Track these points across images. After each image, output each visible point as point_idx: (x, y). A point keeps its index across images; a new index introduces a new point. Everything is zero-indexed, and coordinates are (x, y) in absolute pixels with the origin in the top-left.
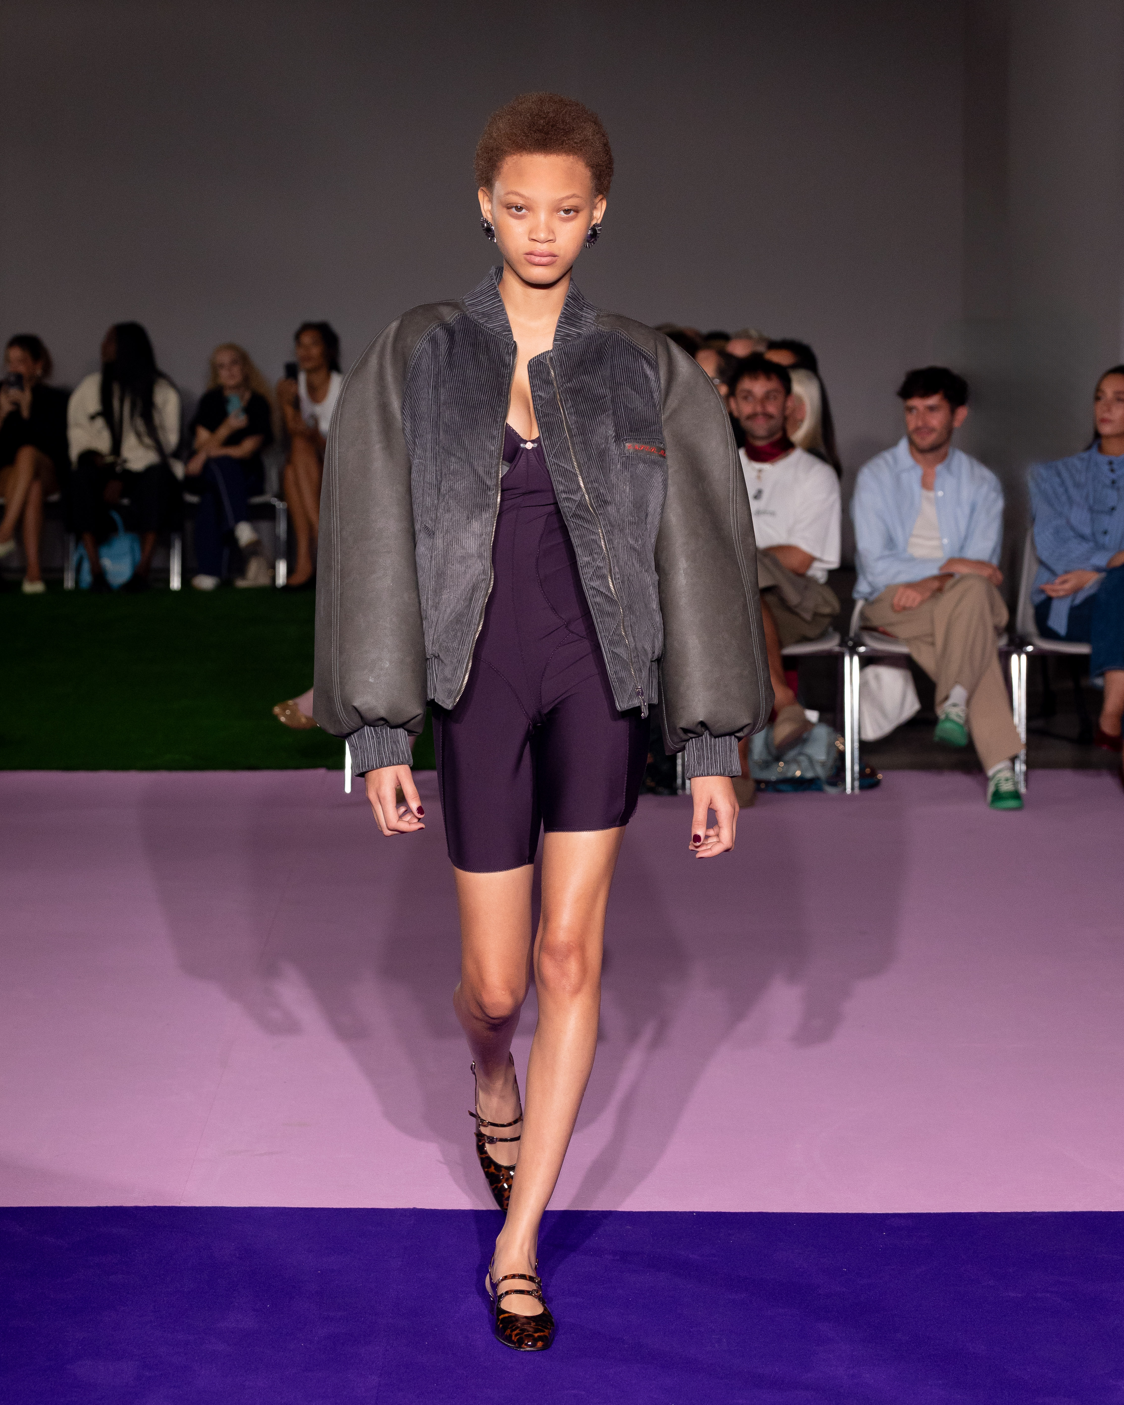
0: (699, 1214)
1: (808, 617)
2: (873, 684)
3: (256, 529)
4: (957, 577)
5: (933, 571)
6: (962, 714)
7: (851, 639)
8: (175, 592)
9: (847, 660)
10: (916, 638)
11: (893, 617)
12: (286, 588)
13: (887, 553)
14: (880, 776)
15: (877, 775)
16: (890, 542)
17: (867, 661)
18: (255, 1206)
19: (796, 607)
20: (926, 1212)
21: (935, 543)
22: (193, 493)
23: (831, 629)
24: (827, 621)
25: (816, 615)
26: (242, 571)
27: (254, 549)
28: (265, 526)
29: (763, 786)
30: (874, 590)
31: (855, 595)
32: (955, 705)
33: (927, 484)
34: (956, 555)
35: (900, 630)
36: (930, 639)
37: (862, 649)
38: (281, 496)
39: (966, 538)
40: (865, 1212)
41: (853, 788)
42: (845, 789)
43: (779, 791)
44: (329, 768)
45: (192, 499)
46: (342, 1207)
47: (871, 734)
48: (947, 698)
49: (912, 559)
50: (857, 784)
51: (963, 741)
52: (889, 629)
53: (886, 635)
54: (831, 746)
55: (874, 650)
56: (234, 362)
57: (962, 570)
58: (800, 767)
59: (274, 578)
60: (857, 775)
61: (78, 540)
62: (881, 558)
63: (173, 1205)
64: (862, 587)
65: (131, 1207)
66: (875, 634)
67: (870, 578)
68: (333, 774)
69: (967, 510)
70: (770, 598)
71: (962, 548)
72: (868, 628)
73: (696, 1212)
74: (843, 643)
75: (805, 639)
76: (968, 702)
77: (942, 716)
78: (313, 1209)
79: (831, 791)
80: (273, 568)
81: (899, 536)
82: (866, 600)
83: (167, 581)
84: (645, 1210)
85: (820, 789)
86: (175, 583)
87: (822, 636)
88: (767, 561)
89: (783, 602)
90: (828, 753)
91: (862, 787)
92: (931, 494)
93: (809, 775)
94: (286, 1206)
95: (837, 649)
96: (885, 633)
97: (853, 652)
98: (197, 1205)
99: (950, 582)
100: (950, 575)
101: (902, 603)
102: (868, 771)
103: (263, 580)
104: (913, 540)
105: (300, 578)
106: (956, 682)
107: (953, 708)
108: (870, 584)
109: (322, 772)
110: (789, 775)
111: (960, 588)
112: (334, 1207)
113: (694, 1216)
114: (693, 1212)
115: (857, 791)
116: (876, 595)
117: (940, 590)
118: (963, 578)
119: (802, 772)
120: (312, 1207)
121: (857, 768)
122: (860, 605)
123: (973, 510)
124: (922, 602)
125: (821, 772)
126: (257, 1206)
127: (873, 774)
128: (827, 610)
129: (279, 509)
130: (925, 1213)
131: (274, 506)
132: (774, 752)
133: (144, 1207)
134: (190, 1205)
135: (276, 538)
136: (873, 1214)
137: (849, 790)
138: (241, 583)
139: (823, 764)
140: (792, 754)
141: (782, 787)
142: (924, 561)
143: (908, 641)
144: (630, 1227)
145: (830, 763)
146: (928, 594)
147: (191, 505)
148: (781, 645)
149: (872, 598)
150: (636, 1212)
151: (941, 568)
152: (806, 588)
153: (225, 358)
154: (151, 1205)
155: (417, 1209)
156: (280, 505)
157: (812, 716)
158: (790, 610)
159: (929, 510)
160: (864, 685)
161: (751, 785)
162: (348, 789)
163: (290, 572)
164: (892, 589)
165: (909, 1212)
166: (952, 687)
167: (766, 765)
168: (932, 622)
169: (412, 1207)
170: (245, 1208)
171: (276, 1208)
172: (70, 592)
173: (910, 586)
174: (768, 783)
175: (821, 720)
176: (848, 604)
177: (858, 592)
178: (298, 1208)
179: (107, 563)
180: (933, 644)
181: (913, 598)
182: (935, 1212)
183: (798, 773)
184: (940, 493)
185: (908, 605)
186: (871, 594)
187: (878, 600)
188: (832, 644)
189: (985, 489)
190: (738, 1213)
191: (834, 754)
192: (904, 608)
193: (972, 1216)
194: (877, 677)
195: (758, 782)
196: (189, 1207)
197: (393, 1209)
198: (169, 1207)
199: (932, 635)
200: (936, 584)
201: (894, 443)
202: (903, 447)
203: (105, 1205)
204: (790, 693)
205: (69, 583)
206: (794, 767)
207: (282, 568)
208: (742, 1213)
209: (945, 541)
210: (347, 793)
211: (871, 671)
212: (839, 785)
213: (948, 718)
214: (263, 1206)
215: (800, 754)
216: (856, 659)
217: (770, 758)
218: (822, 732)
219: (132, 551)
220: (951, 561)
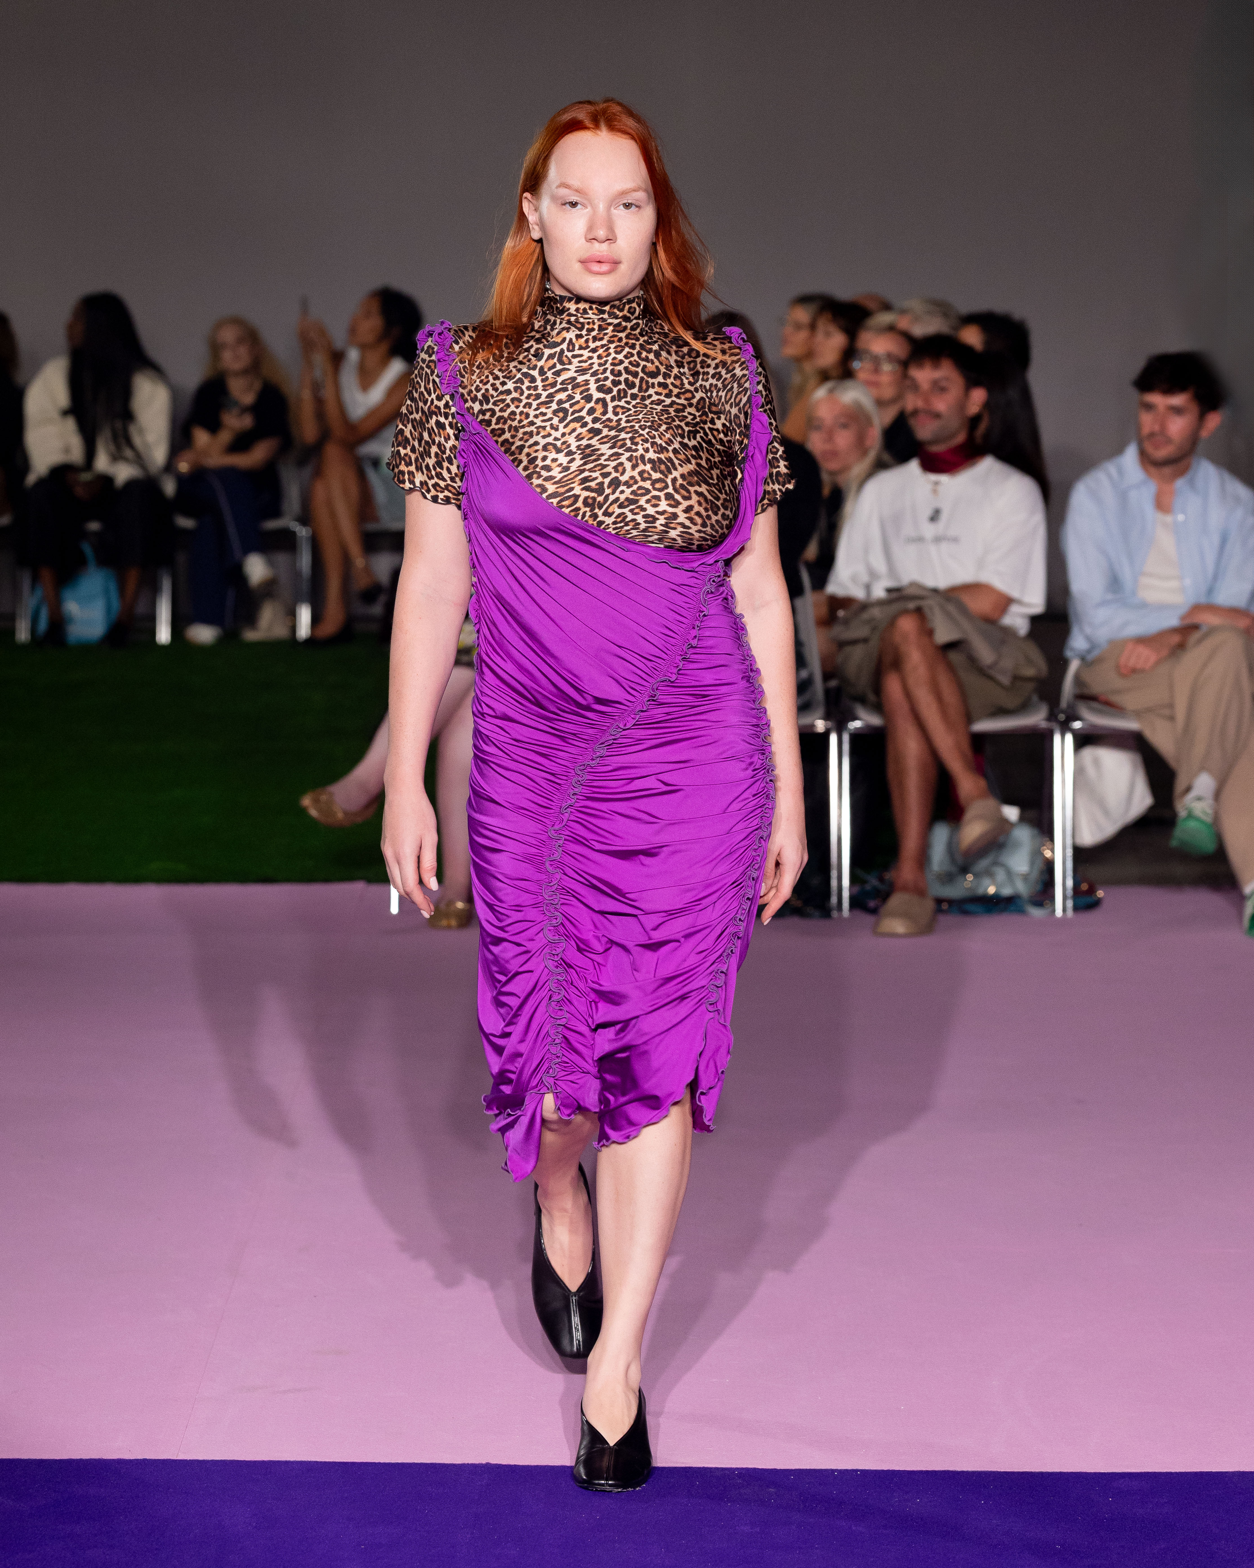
0: (865, 1473)
1: (1005, 680)
2: (1091, 771)
3: (270, 563)
4: (1204, 629)
5: (1173, 621)
6: (1210, 811)
7: (1062, 712)
8: (163, 647)
9: (1057, 738)
10: (1149, 710)
11: (1119, 683)
12: (310, 642)
13: (1110, 596)
14: (1100, 893)
15: (1096, 892)
16: (1115, 583)
17: (1083, 741)
18: (277, 1459)
19: (990, 667)
20: (1165, 1471)
21: (1174, 584)
22: (188, 514)
23: (1035, 698)
24: (1030, 686)
25: (1017, 678)
26: (251, 620)
27: (269, 589)
28: (282, 558)
29: (945, 906)
30: (1093, 646)
31: (1068, 653)
32: (1199, 799)
33: (1162, 505)
34: (1203, 600)
35: (1129, 701)
36: (1167, 712)
37: (1077, 725)
38: (305, 519)
39: (1216, 577)
40: (1084, 1470)
41: (1064, 910)
42: (1054, 911)
43: (966, 913)
44: (370, 880)
45: (185, 523)
46: (392, 1462)
47: (1089, 838)
48: (1188, 789)
49: (1143, 605)
50: (1070, 904)
51: (1208, 845)
52: (1114, 699)
53: (1109, 706)
54: (1037, 853)
55: (1095, 726)
56: (240, 341)
57: (1209, 620)
58: (994, 883)
59: (293, 629)
60: (1070, 892)
61: (35, 580)
62: (1103, 603)
63: (168, 1458)
64: (1077, 642)
65: (113, 1460)
66: (1095, 705)
67: (1088, 630)
68: (375, 889)
69: (1216, 540)
70: (955, 657)
71: (1210, 591)
72: (1085, 697)
73: (862, 1471)
74: (1052, 717)
75: (1001, 712)
76: (1217, 795)
77: (1182, 813)
78: (353, 1464)
79: (1036, 913)
80: (292, 614)
81: (1126, 575)
82: (1083, 659)
83: (153, 632)
84: (793, 1468)
85: (1021, 911)
86: (164, 635)
87: (1023, 708)
88: (951, 608)
89: (972, 661)
90: (1032, 863)
91: (1076, 908)
92: (1169, 519)
93: (1007, 891)
94: (318, 1460)
95: (1044, 724)
96: (1108, 704)
97: (1065, 727)
98: (201, 1458)
99: (1195, 636)
100: (1195, 627)
101: (1132, 663)
102: (1084, 887)
103: (280, 631)
104: (1144, 580)
105: (330, 627)
106: (1202, 768)
107: (1198, 802)
108: (1088, 639)
109: (359, 887)
110: (980, 891)
111: (1208, 644)
112: (382, 1461)
113: (857, 1475)
114: (857, 1470)
115: (1070, 913)
116: (1095, 653)
117: (1181, 646)
118: (1212, 631)
119: (997, 887)
120: (352, 1461)
121: (1070, 883)
122: (1074, 666)
123: (1224, 540)
124: (1158, 663)
125: (1022, 888)
126: (280, 1460)
127: (1091, 891)
128: (1030, 672)
129: (302, 537)
130: (1164, 1473)
131: (294, 533)
132: (960, 860)
133: (130, 1460)
134: (191, 1459)
135: (296, 574)
136: (1095, 1473)
137: (1059, 912)
138: (251, 635)
139: (1025, 878)
140: (983, 863)
141: (970, 907)
142: (1162, 607)
143: (1138, 715)
144: (773, 1490)
145: (1035, 874)
146: (1165, 652)
147: (185, 531)
148: (969, 719)
149: (1090, 657)
150: (781, 1470)
151: (1183, 618)
152: (1003, 642)
153: (228, 335)
154: (140, 1457)
155: (491, 1464)
156: (303, 532)
157: (1011, 813)
158: (982, 672)
159: (1166, 541)
160: (1079, 772)
161: (930, 905)
162: (394, 909)
163: (316, 620)
164: (1117, 645)
165: (1143, 1471)
166: (1196, 775)
167: (948, 878)
168: (1171, 687)
169: (484, 1462)
170: (263, 1462)
171: (305, 1462)
172: (23, 647)
173: (1142, 640)
174: (951, 902)
175: (1022, 819)
176: (1059, 664)
177: (1072, 649)
178: (333, 1462)
179: (72, 607)
180: (1172, 718)
181: (1146, 656)
182: (1178, 1471)
183: (992, 890)
184: (1181, 517)
185: (1139, 666)
186: (1089, 651)
187: (1099, 660)
188: (1036, 718)
189: (1239, 513)
190: (917, 1471)
191: (1039, 865)
192: (1134, 671)
193: (1226, 1477)
194: (1097, 762)
195: (939, 901)
196: (190, 1460)
197: (459, 1464)
198: (164, 1461)
199: (1171, 706)
200: (1176, 639)
201: (1119, 450)
202: (1130, 456)
203: (78, 1458)
204: (982, 783)
205: (23, 634)
206: (986, 881)
207: (304, 615)
208: (921, 1472)
209: (1188, 582)
210: (392, 914)
211: (1089, 753)
212: (1047, 904)
213: (1190, 816)
214: (288, 1459)
215: (996, 863)
216: (1069, 738)
217: (954, 869)
218: (1024, 835)
219: (106, 591)
220: (1197, 608)
